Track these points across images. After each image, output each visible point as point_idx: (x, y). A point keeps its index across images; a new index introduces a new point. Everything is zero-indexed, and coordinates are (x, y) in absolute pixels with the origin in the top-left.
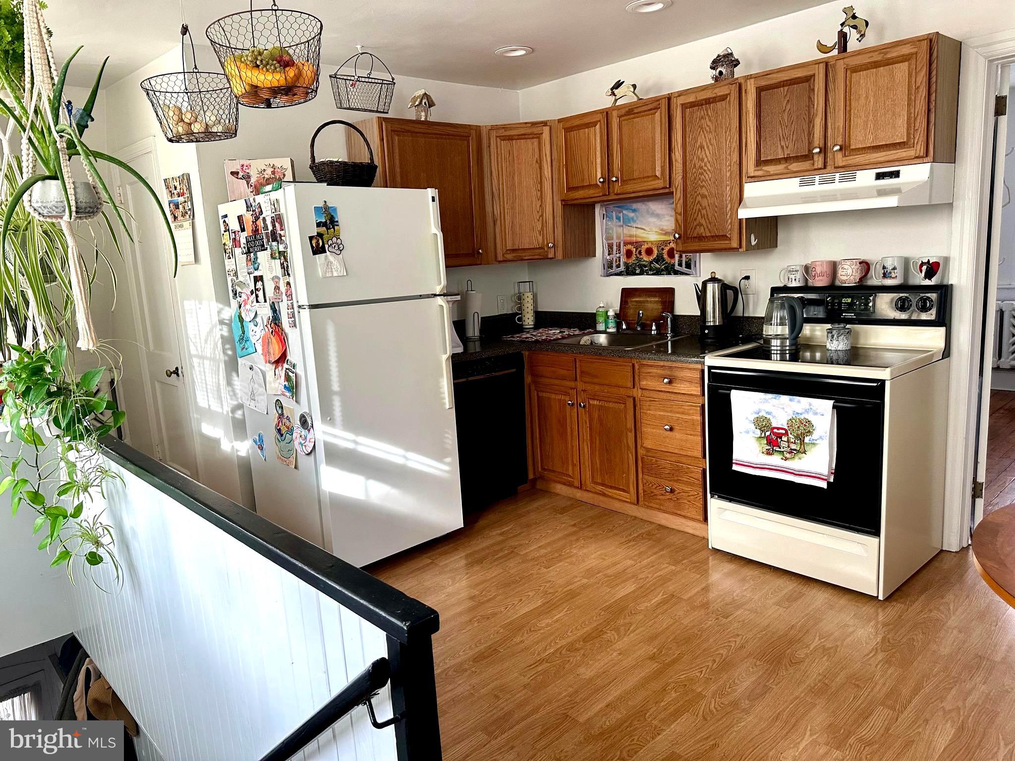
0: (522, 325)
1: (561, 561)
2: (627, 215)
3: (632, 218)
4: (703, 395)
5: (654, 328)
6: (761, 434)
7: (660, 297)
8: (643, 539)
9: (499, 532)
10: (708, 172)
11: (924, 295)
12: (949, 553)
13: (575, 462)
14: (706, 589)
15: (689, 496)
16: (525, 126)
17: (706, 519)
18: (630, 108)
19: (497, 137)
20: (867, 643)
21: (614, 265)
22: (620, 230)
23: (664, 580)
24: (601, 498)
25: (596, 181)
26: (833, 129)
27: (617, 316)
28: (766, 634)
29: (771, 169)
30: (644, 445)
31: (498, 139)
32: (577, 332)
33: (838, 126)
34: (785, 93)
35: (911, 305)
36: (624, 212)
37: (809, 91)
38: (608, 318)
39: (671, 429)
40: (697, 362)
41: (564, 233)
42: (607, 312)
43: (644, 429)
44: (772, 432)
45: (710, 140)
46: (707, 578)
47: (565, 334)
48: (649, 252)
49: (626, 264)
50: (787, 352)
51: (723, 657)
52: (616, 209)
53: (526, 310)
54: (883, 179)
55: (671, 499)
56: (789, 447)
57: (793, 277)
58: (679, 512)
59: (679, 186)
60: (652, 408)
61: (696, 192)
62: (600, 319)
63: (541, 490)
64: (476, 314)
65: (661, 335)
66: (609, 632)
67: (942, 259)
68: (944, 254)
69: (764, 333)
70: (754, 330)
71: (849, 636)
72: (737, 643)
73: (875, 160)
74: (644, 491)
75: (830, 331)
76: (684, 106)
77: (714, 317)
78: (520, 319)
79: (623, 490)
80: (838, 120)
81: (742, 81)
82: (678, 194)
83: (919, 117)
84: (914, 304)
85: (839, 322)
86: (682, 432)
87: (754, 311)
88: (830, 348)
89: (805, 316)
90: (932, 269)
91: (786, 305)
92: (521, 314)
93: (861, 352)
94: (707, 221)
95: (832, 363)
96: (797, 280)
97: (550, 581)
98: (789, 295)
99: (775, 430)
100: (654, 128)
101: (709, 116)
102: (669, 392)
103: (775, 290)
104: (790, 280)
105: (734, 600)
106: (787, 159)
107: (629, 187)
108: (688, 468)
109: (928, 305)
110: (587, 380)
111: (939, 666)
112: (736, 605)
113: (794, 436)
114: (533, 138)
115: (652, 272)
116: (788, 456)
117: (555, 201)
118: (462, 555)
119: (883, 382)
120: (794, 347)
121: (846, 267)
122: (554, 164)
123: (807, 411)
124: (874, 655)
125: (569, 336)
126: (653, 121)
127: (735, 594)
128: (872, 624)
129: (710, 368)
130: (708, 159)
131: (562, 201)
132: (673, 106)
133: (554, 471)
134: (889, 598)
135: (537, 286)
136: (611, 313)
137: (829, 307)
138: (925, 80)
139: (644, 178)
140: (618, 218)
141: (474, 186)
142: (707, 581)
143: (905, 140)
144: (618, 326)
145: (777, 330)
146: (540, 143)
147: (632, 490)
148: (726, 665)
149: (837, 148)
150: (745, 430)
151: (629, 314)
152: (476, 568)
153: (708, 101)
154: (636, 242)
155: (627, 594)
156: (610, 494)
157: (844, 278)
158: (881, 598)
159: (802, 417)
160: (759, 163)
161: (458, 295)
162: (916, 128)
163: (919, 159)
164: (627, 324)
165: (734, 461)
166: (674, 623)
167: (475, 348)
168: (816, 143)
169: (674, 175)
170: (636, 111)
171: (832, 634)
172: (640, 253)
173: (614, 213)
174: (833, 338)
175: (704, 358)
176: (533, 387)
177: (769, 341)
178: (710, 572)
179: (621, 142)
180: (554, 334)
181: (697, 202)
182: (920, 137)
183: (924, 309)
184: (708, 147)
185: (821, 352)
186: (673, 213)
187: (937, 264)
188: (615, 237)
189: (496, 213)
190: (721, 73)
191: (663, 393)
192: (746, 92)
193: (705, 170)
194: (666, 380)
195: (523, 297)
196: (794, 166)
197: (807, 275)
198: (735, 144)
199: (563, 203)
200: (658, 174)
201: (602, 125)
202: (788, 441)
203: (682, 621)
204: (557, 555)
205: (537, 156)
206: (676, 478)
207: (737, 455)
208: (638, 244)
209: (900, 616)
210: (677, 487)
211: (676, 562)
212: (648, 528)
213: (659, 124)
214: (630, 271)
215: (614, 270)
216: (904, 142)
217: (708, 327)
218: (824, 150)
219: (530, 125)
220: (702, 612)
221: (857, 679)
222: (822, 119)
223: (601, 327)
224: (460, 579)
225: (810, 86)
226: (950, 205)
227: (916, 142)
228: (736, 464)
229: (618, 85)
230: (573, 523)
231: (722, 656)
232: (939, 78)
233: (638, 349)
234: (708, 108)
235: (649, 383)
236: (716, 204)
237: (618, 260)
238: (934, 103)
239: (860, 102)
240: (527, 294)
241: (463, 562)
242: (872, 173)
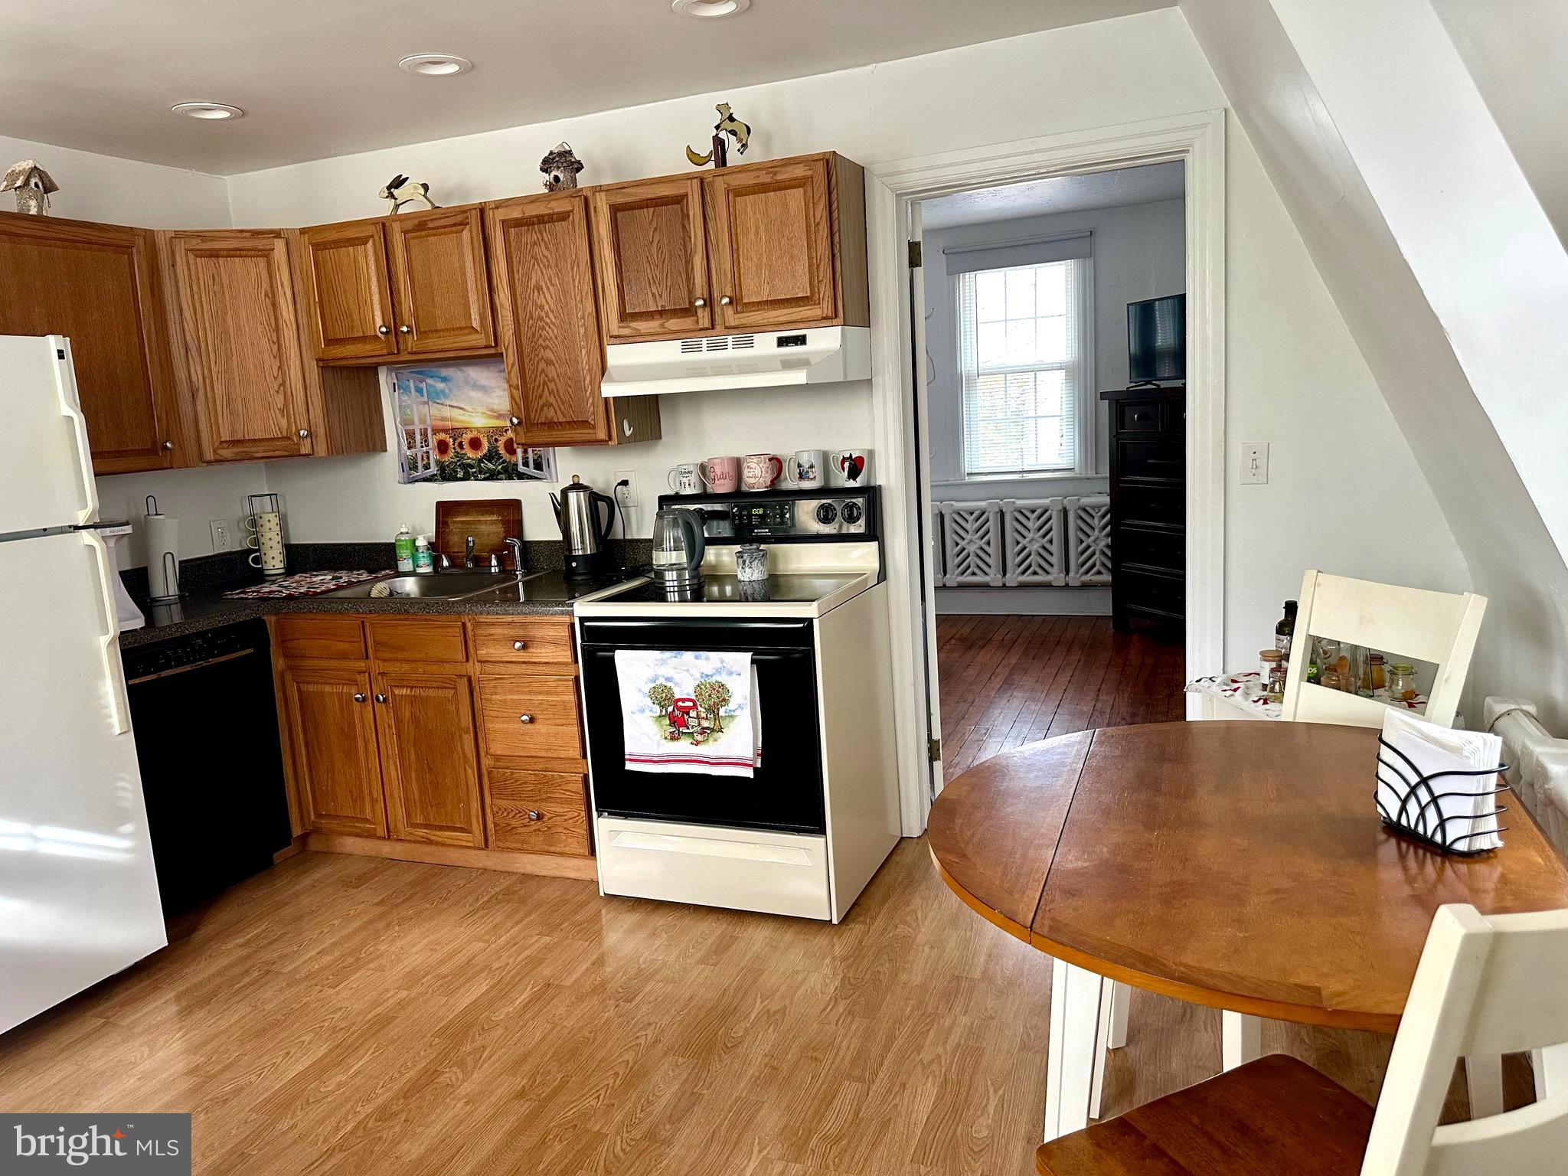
0: (262, 570)
1: (358, 969)
2: (434, 387)
3: (443, 392)
4: (576, 661)
5: (494, 562)
6: (661, 711)
7: (499, 514)
8: (498, 902)
9: (241, 941)
10: (552, 326)
11: (849, 501)
12: (911, 840)
13: (375, 796)
14: (600, 962)
15: (566, 820)
16: (238, 234)
17: (593, 852)
18: (421, 220)
19: (187, 250)
20: (823, 993)
21: (420, 465)
22: (424, 409)
23: (535, 962)
24: (426, 849)
25: (375, 331)
26: (719, 274)
27: (431, 546)
28: (688, 1013)
29: (643, 326)
30: (492, 751)
31: (191, 255)
32: (365, 576)
33: (725, 270)
34: (650, 218)
35: (836, 515)
36: (429, 381)
37: (682, 217)
38: (417, 550)
39: (532, 720)
40: (562, 613)
41: (327, 413)
42: (414, 541)
43: (489, 725)
44: (676, 705)
45: (550, 278)
46: (600, 944)
47: (342, 581)
48: (475, 444)
49: (438, 463)
50: (688, 588)
51: (630, 1065)
52: (414, 375)
53: (269, 544)
54: (787, 345)
55: (539, 830)
56: (699, 725)
57: (685, 480)
58: (552, 849)
59: (511, 345)
60: (499, 690)
61: (538, 356)
62: (404, 553)
63: (317, 853)
64: (169, 557)
65: (507, 573)
66: (448, 1070)
67: (867, 452)
68: (868, 447)
69: (654, 562)
70: (642, 559)
71: (798, 988)
72: (649, 1037)
73: (775, 320)
74: (496, 825)
75: (740, 555)
76: (506, 224)
77: (583, 542)
78: (257, 560)
79: (462, 830)
80: (723, 261)
81: (589, 194)
82: (511, 357)
83: (822, 263)
84: (839, 513)
85: (751, 541)
86: (550, 722)
87: (638, 533)
88: (742, 579)
89: (706, 535)
90: (855, 466)
91: (680, 522)
92: (258, 550)
93: (782, 580)
94: (559, 400)
95: (747, 601)
96: (692, 485)
97: (341, 1009)
98: (683, 507)
99: (680, 704)
100: (462, 255)
101: (545, 242)
102: (524, 662)
103: (664, 500)
104: (683, 485)
105: (640, 970)
106: (661, 313)
107: (433, 343)
108: (562, 777)
109: (855, 514)
110: (387, 655)
111: (912, 1002)
112: (644, 976)
113: (705, 708)
114: (257, 256)
115: (483, 476)
116: (699, 738)
117: (305, 361)
118: (168, 997)
119: (810, 621)
120: (695, 581)
121: (752, 465)
122: (298, 299)
123: (719, 671)
124: (833, 1006)
125: (350, 584)
126: (460, 241)
127: (641, 960)
128: (827, 961)
129: (582, 620)
130: (550, 307)
131: (318, 360)
132: (489, 222)
133: (337, 817)
134: (844, 920)
135: (285, 503)
136: (421, 542)
137: (737, 522)
138: (825, 214)
139: (454, 329)
140: (420, 391)
141: (149, 331)
142: (600, 948)
143: (809, 295)
144: (436, 562)
145: (669, 557)
146: (269, 265)
147: (477, 827)
148: (636, 1076)
149: (726, 300)
150: (638, 708)
151: (451, 543)
152: (199, 1015)
153: (541, 220)
154: (452, 429)
155: (475, 1000)
156: (440, 840)
157: (752, 481)
158: (835, 921)
159: (713, 680)
160: (624, 316)
161: (127, 524)
162: (820, 279)
163: (827, 320)
164: (450, 559)
165: (627, 757)
166: (553, 1029)
167: (171, 617)
168: (698, 293)
169: (500, 328)
170: (430, 225)
171: (777, 990)
172: (461, 445)
173: (411, 381)
174: (744, 564)
175: (572, 605)
176: (288, 677)
177: (662, 573)
178: (604, 932)
179: (410, 272)
180: (322, 582)
181: (540, 369)
182: (825, 290)
183: (851, 519)
184: (548, 289)
185: (732, 585)
186: (506, 386)
187: (860, 459)
188: (416, 420)
189: (194, 378)
190: (557, 178)
191: (514, 666)
192: (595, 211)
193: (547, 324)
194: (518, 645)
195: (261, 522)
196: (673, 324)
197: (705, 478)
198: (587, 287)
199: (321, 364)
200: (476, 324)
201: (377, 241)
202: (698, 717)
203: (565, 1023)
204: (351, 960)
205: (265, 286)
206: (544, 796)
207: (630, 747)
208: (456, 432)
209: (860, 943)
210: (548, 809)
211: (552, 929)
212: (505, 883)
213: (470, 247)
214: (446, 475)
215: (421, 472)
216: (808, 297)
217: (576, 558)
218: (709, 303)
219: (248, 234)
220: (595, 1001)
221: (814, 1050)
222: (703, 259)
223: (406, 565)
224: (166, 1042)
225: (682, 210)
226: (869, 382)
227: (821, 297)
228: (631, 760)
229: (399, 182)
230: (377, 900)
231: (628, 1064)
232: (841, 212)
233: (472, 598)
234: (543, 229)
235: (493, 651)
236: (569, 375)
237: (425, 456)
238: (838, 246)
239: (750, 238)
240: (266, 517)
241: (174, 1009)
242: (772, 337)
